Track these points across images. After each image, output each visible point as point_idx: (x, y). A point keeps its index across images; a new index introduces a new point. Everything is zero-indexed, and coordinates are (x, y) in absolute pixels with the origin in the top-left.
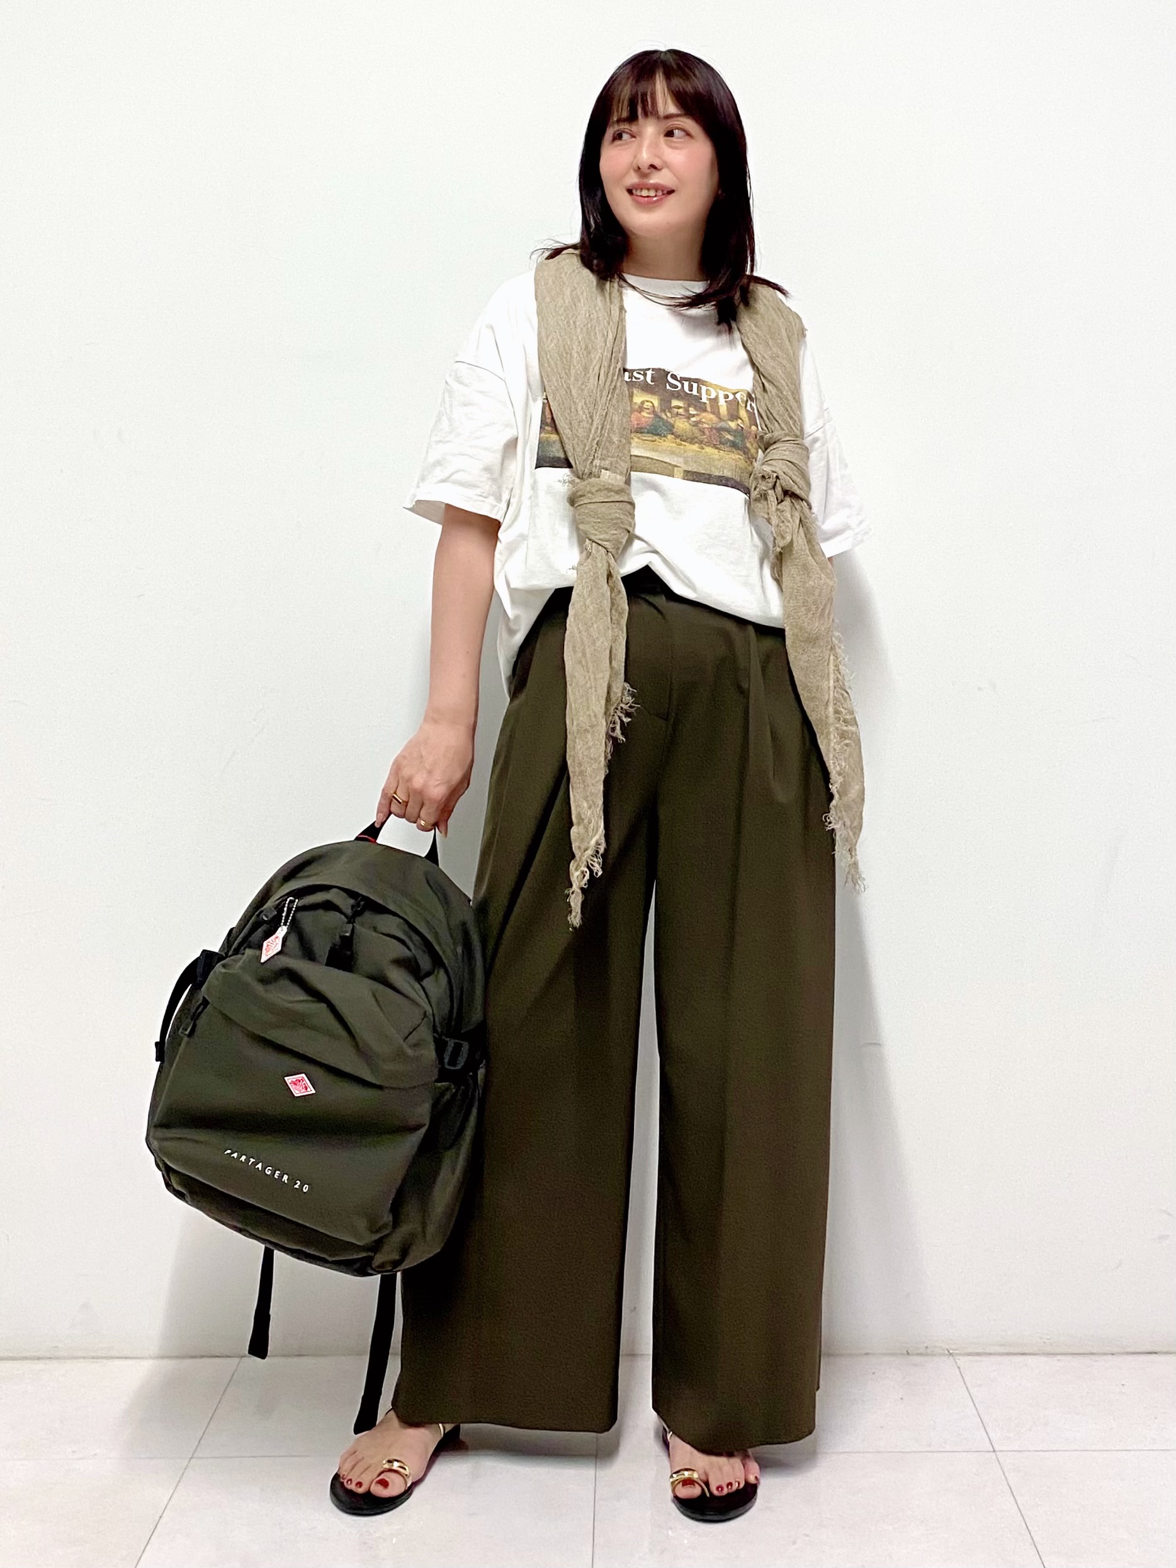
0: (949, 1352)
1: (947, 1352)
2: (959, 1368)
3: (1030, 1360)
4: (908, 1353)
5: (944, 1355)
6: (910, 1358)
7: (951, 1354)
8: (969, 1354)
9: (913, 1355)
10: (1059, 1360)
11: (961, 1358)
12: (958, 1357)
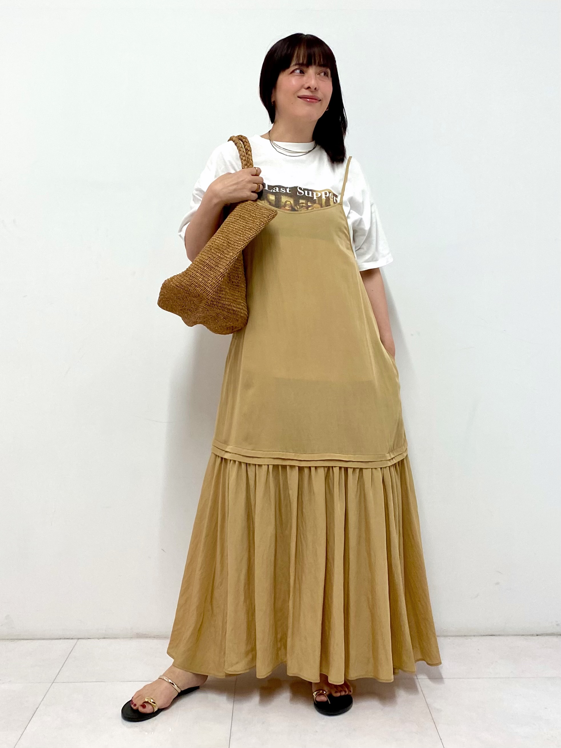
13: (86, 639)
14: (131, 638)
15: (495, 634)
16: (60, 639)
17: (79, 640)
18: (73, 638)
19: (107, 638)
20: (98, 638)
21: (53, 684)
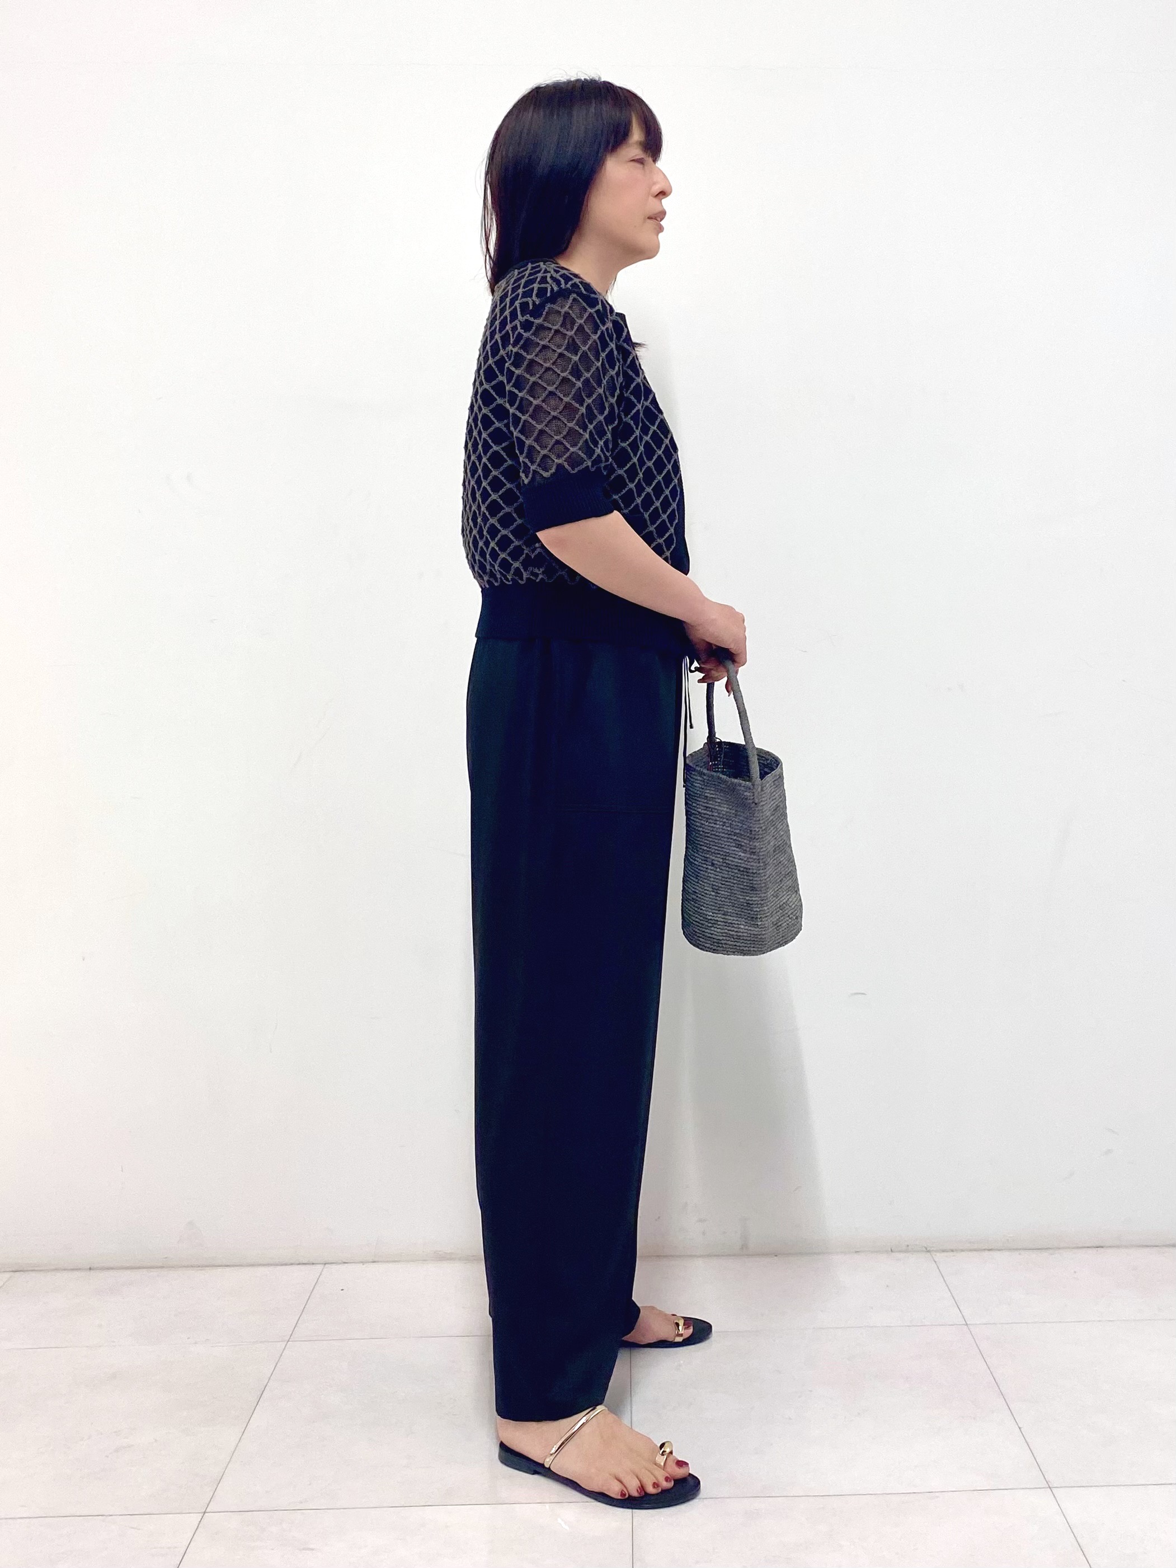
0: (926, 1249)
1: (924, 1249)
2: (935, 1262)
3: (996, 1255)
4: (891, 1250)
5: (923, 1251)
6: (893, 1254)
7: (929, 1251)
8: (944, 1251)
9: (897, 1252)
10: (1020, 1254)
11: (938, 1254)
12: (935, 1253)
13: (340, 1263)
14: (424, 1260)
15: (1102, 1245)
16: (292, 1264)
17: (327, 1266)
18: (314, 1262)
19: (378, 1262)
20: (362, 1262)
21: (289, 1343)
